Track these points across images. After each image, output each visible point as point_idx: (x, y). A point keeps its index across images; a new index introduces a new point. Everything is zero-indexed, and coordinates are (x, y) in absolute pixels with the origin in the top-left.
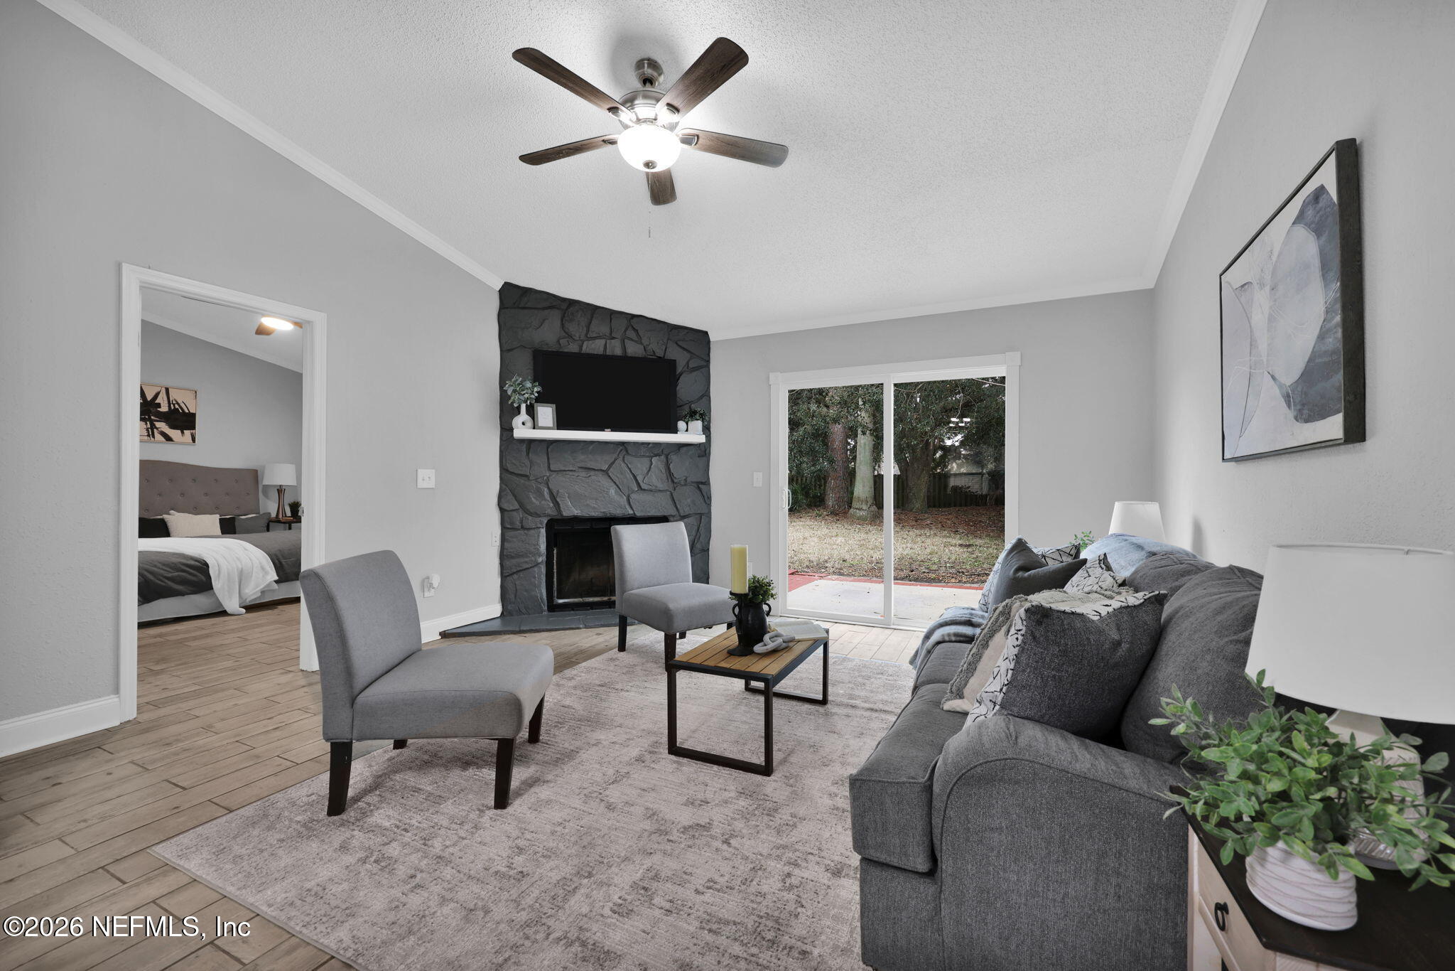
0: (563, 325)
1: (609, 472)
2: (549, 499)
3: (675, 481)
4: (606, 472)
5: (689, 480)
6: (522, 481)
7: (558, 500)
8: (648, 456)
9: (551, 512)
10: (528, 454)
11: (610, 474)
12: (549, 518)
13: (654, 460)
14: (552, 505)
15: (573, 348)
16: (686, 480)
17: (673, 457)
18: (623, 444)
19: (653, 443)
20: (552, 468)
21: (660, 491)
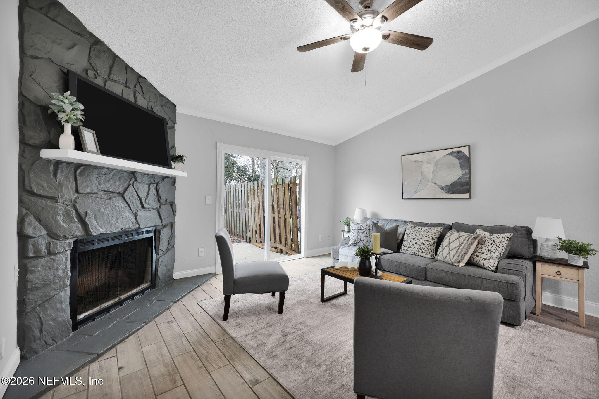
0: (90, 57)
1: (125, 195)
2: (77, 221)
3: (161, 201)
4: (122, 195)
5: (168, 201)
6: (49, 203)
7: (87, 220)
8: (147, 184)
9: (79, 232)
10: (55, 175)
11: (126, 197)
12: (75, 239)
13: (151, 186)
14: (80, 226)
15: (99, 81)
16: (166, 201)
17: (161, 185)
18: (133, 173)
19: (151, 174)
20: (80, 191)
21: (153, 208)
